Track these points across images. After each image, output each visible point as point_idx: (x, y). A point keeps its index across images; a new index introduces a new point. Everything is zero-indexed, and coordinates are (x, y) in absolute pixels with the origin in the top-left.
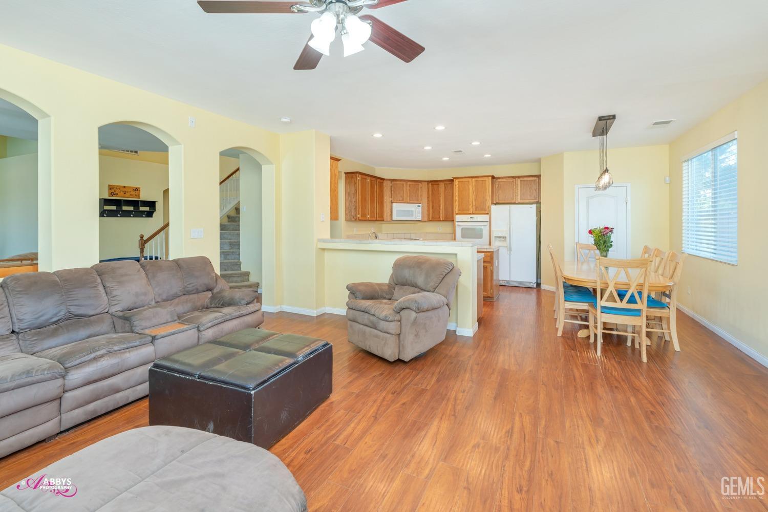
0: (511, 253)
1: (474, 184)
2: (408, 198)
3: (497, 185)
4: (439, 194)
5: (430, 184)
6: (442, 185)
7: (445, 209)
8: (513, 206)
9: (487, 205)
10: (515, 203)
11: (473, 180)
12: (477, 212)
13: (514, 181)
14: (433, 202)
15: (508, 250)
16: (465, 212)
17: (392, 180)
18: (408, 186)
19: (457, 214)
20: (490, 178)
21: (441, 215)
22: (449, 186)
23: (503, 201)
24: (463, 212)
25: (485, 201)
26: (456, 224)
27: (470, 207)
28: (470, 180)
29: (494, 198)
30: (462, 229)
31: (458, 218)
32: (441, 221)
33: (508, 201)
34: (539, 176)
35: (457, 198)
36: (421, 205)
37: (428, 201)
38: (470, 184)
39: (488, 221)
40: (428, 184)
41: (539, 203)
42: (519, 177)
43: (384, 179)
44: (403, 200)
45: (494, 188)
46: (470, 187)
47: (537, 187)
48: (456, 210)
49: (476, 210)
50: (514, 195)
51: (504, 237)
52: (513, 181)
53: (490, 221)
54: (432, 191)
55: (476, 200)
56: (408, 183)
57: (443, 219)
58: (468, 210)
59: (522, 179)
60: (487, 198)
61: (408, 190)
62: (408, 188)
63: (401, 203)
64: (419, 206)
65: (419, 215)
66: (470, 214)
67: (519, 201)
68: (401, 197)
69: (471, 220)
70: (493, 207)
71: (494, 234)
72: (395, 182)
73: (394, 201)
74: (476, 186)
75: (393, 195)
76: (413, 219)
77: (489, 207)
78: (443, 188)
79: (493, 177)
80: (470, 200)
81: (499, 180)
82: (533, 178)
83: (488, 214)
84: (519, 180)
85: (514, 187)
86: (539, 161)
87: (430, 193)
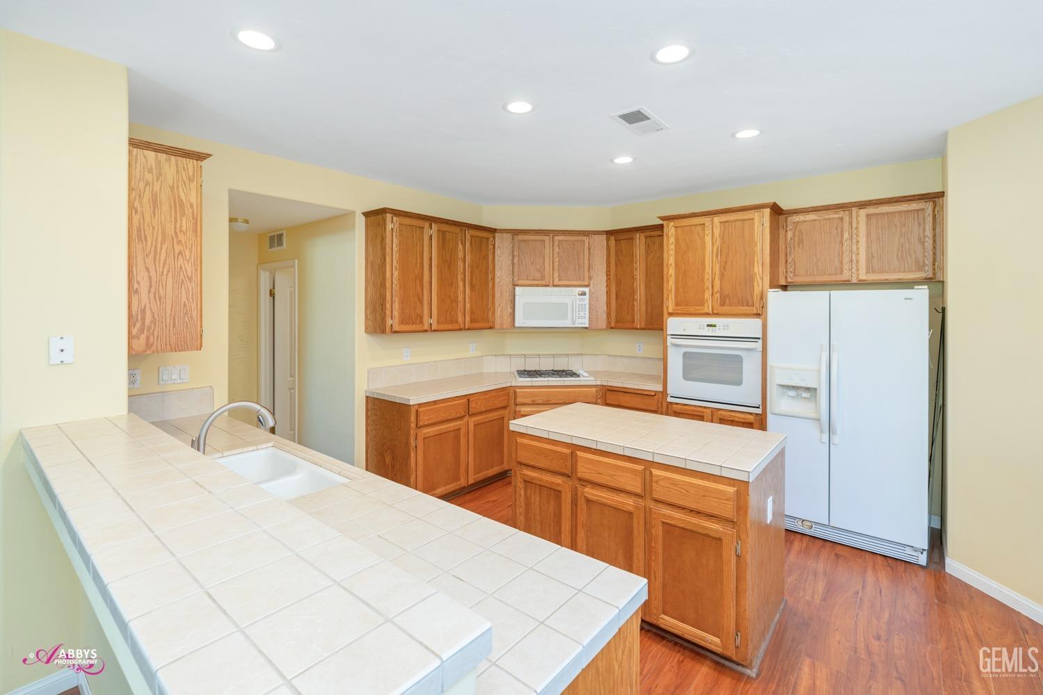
0: (835, 439)
1: (717, 232)
2: (556, 275)
3: (790, 234)
4: (632, 262)
5: (612, 238)
6: (640, 239)
7: (647, 302)
8: (838, 295)
9: (757, 290)
10: (846, 285)
11: (717, 219)
12: (726, 309)
13: (846, 219)
14: (618, 283)
15: (822, 431)
16: (692, 309)
17: (515, 232)
18: (556, 244)
19: (671, 314)
20: (767, 211)
21: (637, 317)
22: (657, 240)
23: (808, 279)
24: (688, 308)
25: (750, 280)
26: (670, 340)
27: (707, 295)
28: (706, 220)
29: (782, 269)
30: (685, 355)
31: (674, 325)
32: (638, 329)
33: (826, 278)
34: (936, 198)
35: (672, 271)
36: (586, 290)
37: (608, 279)
38: (708, 231)
39: (760, 336)
40: (608, 240)
41: (936, 283)
42: (862, 205)
43: (493, 231)
44: (543, 278)
45: (781, 242)
46: (708, 239)
47: (929, 232)
48: (670, 304)
49: (723, 304)
50: (846, 259)
51: (808, 389)
52: (842, 219)
53: (764, 338)
54: (617, 255)
55: (722, 276)
56: (557, 238)
57: (643, 326)
58: (702, 303)
59: (871, 210)
60: (757, 269)
61: (556, 255)
62: (557, 250)
63: (537, 286)
64: (584, 294)
65: (582, 314)
66: (707, 315)
67: (863, 276)
68: (539, 270)
69: (709, 332)
70: (775, 298)
71: (775, 379)
72: (521, 237)
73: (520, 282)
74: (722, 237)
75: (516, 266)
76: (567, 323)
77: (762, 297)
78: (643, 247)
79: (776, 210)
80: (708, 276)
81: (796, 218)
82: (914, 206)
83: (758, 315)
84: (863, 212)
85: (846, 235)
86: (937, 151)
87: (613, 261)
